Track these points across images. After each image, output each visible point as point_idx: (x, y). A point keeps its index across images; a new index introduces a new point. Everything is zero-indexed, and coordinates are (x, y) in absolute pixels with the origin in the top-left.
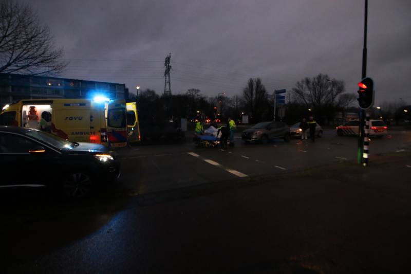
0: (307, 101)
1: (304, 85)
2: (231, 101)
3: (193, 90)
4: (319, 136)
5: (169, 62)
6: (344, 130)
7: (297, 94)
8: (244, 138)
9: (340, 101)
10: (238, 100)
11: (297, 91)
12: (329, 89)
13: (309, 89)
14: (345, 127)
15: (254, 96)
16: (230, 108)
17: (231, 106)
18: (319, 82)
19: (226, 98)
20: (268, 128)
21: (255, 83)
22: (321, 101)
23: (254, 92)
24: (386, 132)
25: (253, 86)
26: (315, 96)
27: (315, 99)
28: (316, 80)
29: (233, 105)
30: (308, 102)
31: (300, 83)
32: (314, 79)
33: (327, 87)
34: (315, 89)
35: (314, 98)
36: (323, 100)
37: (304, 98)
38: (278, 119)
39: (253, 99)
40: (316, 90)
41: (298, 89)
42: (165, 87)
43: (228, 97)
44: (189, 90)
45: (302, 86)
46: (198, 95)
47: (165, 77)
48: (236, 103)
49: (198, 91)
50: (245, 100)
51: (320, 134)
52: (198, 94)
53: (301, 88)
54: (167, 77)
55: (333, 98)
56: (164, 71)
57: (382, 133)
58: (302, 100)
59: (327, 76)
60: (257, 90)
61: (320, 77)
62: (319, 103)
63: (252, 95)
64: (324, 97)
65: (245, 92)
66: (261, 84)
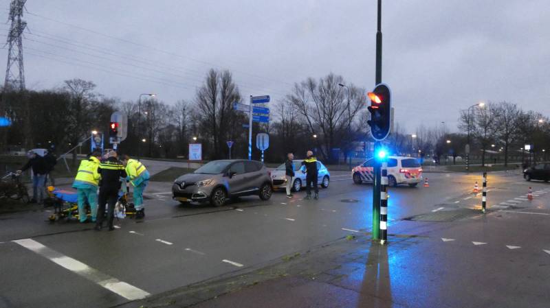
0: (311, 119)
1: (307, 92)
2: (171, 112)
3: (77, 82)
4: (323, 186)
5: (20, 10)
6: (363, 174)
7: (295, 106)
8: (176, 194)
9: (361, 122)
10: (187, 111)
11: (296, 101)
12: (345, 101)
13: (315, 97)
14: (365, 169)
15: (219, 105)
16: (171, 127)
17: (172, 123)
18: (329, 87)
19: (162, 105)
20: (228, 173)
21: (220, 79)
22: (333, 121)
23: (219, 96)
24: (421, 177)
25: (216, 85)
26: (325, 113)
27: (324, 118)
28: (325, 84)
29: (175, 120)
30: (313, 122)
31: (300, 85)
32: (322, 81)
33: (342, 97)
34: (323, 99)
35: (322, 115)
36: (337, 121)
37: (306, 115)
38: (257, 153)
39: (217, 110)
40: (326, 102)
41: (296, 97)
42: (8, 70)
43: (165, 104)
44: (68, 82)
45: (303, 93)
46: (90, 95)
47: (8, 46)
48: (181, 117)
49: (91, 85)
50: (200, 112)
51: (326, 183)
52: (90, 91)
53: (301, 97)
54: (15, 47)
55: (351, 118)
56: (7, 33)
57: (416, 178)
58: (303, 116)
59: (341, 78)
60: (223, 93)
61: (330, 79)
62: (331, 124)
63: (214, 102)
64: (338, 114)
65: (201, 97)
66: (232, 82)
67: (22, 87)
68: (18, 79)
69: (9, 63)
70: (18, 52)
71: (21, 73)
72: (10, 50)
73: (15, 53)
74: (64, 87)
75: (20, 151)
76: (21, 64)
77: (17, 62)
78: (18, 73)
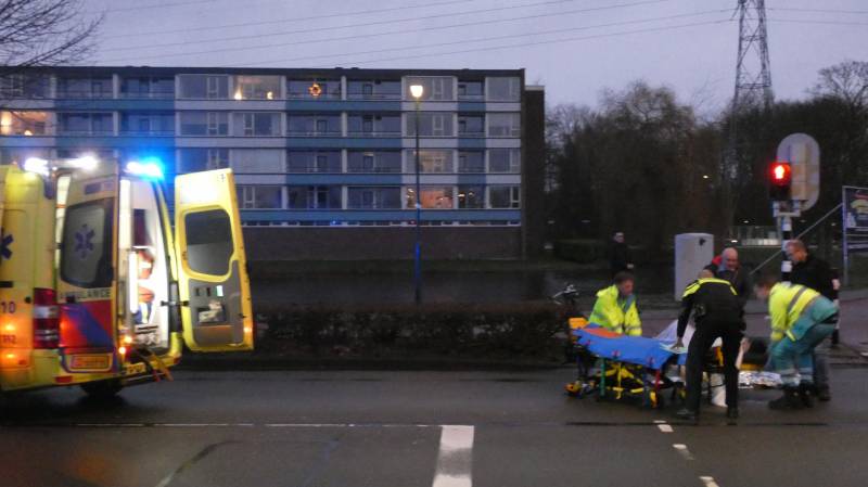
42: (739, 65)
44: (828, 73)
47: (738, 15)
67: (769, 97)
68: (760, 81)
69: (740, 48)
70: (757, 23)
71: (764, 66)
72: (741, 20)
73: (752, 25)
74: (819, 87)
75: (766, 237)
76: (764, 46)
77: (756, 44)
78: (759, 68)
